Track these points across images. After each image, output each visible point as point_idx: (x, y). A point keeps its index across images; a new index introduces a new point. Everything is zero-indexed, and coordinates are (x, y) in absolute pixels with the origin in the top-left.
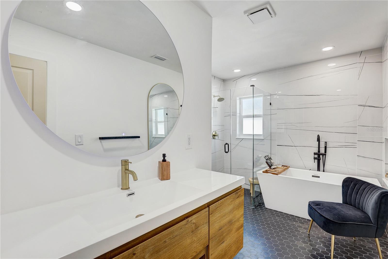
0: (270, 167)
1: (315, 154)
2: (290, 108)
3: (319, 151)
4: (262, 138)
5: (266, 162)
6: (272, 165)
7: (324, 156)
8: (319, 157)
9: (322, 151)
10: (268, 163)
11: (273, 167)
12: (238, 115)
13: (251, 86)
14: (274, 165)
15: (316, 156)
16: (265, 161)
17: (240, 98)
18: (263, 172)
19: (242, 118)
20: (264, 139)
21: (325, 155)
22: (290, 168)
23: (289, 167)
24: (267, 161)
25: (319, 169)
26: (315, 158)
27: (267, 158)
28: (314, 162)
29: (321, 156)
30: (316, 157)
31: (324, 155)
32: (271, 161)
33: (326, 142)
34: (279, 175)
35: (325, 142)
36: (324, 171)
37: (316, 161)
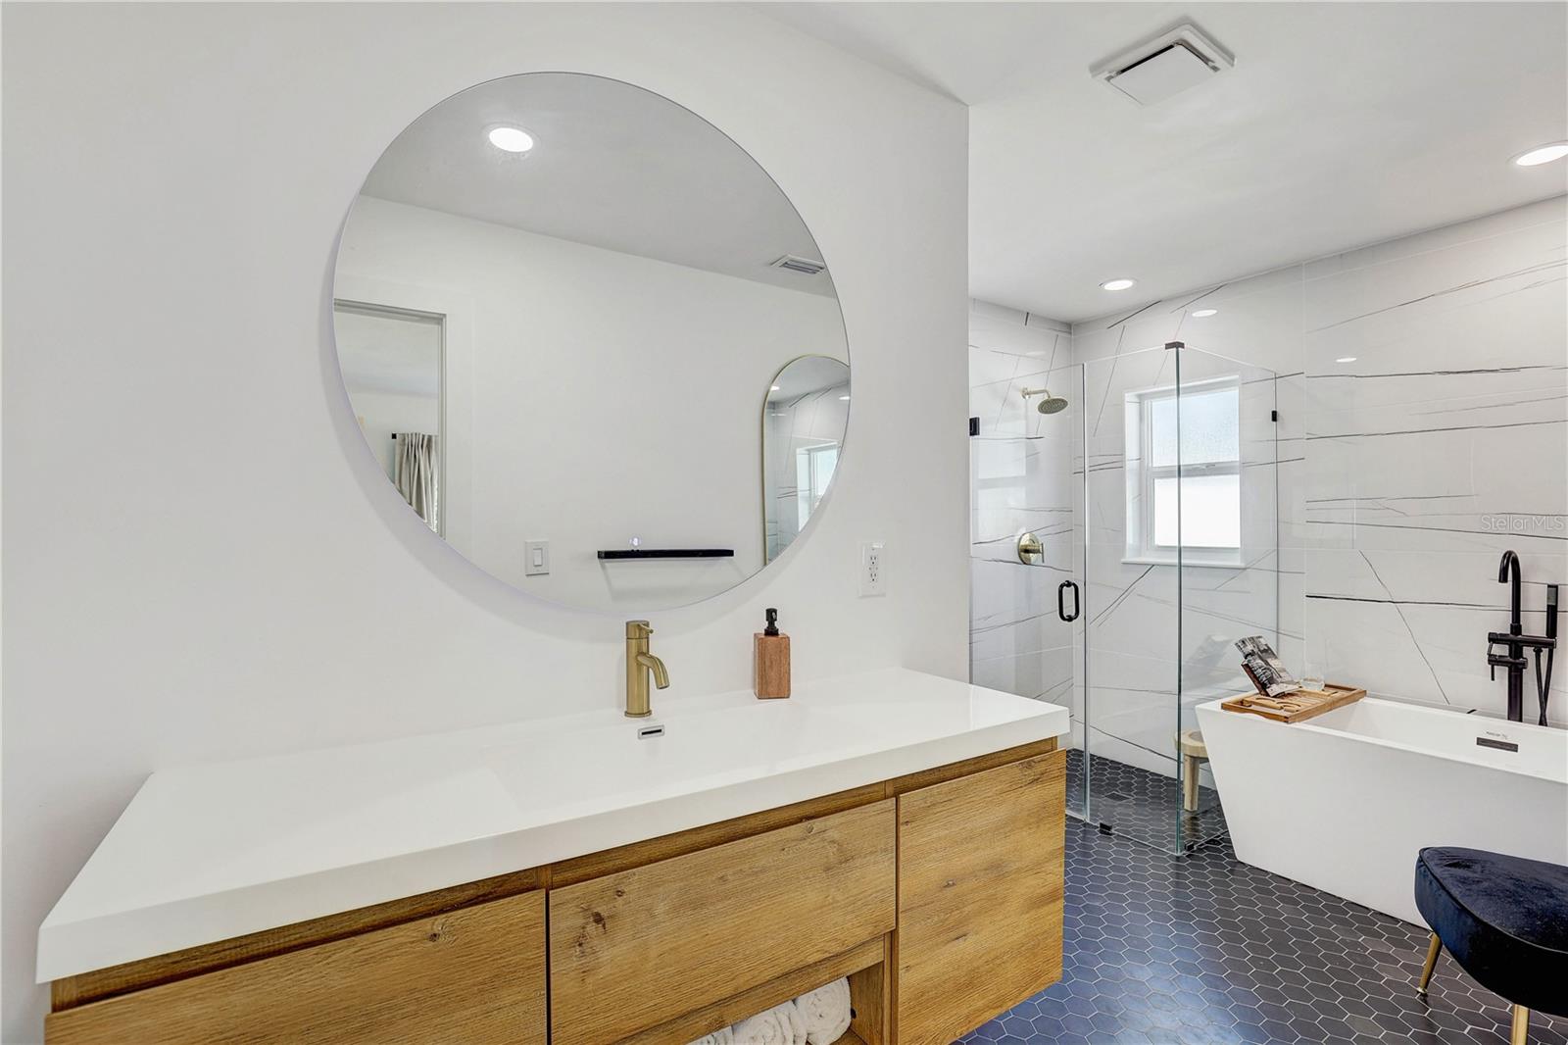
0: (1263, 687)
1: (1494, 639)
2: (1365, 433)
3: (1516, 627)
4: (1238, 563)
5: (1247, 668)
6: (1271, 681)
7: (1545, 652)
8: (1516, 649)
9: (1534, 625)
10: (1252, 672)
11: (1274, 689)
12: (1131, 465)
13: (1169, 346)
14: (1287, 679)
15: (1501, 650)
16: (1242, 660)
17: (1140, 396)
18: (1225, 707)
19: (1148, 477)
20: (1245, 569)
21: (1551, 646)
22: (1365, 700)
23: (1364, 693)
24: (1249, 661)
25: (1515, 711)
26: (1494, 661)
27: (1249, 648)
28: (1493, 679)
29: (1528, 652)
30: (1500, 656)
31: (1547, 643)
32: (1267, 663)
33: (1556, 587)
34: (1297, 725)
35: (1549, 586)
36: (1543, 722)
37: (1502, 673)
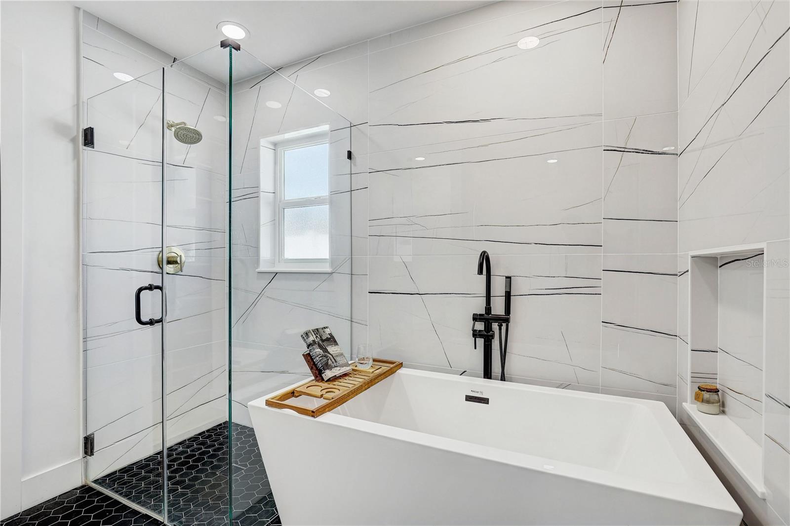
0: (318, 373)
1: (476, 318)
2: (403, 167)
3: (488, 309)
4: (327, 269)
5: (309, 358)
6: (327, 366)
7: (504, 325)
8: (488, 328)
9: (498, 308)
10: (312, 360)
11: (328, 374)
12: (265, 199)
14: (341, 362)
15: (480, 326)
16: (305, 350)
17: (275, 144)
18: (269, 403)
19: (279, 208)
20: (332, 273)
21: (507, 321)
22: (402, 371)
23: (400, 365)
24: (310, 351)
25: (488, 374)
26: (476, 334)
27: (312, 338)
28: (475, 348)
29: (495, 326)
30: (480, 331)
31: (505, 320)
32: (326, 350)
33: (510, 278)
35: (506, 277)
36: (503, 378)
37: (480, 342)
